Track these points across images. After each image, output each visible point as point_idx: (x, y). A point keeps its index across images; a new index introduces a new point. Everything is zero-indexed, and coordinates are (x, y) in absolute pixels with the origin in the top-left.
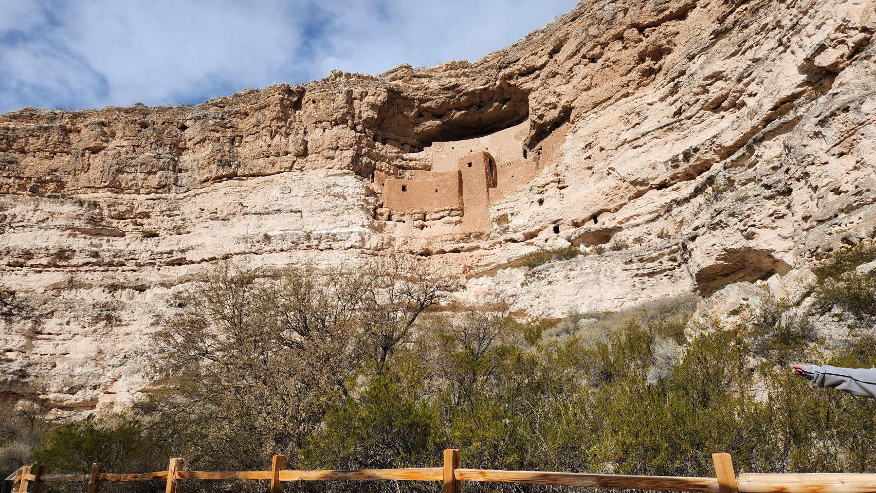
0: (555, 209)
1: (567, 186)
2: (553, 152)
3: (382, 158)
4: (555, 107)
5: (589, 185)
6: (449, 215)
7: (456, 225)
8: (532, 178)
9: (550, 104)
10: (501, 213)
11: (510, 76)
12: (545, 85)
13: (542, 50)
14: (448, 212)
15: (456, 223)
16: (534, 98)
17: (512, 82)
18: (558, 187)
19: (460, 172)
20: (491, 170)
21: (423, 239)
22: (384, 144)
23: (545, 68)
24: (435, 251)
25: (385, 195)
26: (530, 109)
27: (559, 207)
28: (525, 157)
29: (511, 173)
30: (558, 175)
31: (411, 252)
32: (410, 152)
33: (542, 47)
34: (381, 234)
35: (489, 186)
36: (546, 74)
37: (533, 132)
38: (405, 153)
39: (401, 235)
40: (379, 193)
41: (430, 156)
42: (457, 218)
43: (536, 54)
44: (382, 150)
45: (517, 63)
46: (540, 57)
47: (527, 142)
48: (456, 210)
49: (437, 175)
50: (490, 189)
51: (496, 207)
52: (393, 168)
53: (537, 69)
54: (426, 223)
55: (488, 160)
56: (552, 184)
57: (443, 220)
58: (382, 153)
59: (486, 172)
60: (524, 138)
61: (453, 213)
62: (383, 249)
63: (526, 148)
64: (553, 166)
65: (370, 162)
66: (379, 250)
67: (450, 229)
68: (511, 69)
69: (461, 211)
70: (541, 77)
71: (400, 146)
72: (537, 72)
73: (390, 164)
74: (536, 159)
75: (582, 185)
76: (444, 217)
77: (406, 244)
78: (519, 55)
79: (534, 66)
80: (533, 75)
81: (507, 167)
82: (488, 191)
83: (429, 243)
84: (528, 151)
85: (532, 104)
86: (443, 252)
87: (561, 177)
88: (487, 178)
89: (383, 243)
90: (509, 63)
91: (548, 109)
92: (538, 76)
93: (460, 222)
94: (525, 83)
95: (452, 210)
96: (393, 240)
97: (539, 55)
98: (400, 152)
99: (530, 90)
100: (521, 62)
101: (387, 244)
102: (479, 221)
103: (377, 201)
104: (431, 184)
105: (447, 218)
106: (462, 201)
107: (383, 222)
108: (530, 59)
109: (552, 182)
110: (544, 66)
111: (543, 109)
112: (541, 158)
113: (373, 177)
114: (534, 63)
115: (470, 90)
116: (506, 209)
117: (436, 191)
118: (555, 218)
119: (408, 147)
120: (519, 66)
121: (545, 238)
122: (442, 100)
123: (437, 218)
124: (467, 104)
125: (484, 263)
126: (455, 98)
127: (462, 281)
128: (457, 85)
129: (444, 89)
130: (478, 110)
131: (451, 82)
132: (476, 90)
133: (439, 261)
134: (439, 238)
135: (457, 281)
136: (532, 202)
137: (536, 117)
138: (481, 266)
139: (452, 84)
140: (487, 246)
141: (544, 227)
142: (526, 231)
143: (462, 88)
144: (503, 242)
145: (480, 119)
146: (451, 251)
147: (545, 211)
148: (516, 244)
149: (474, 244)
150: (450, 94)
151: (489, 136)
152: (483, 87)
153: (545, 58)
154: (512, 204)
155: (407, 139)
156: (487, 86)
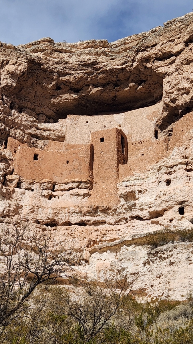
0: (181, 191)
2: (183, 135)
3: (17, 126)
4: (188, 93)
6: (78, 187)
7: (84, 197)
8: (162, 158)
9: (183, 89)
10: (129, 190)
11: (147, 59)
12: (179, 71)
13: (179, 38)
14: (77, 184)
15: (85, 196)
16: (169, 82)
17: (149, 65)
18: (186, 169)
19: (92, 146)
20: (123, 147)
21: (50, 209)
22: (20, 112)
23: (181, 55)
24: (61, 222)
25: (16, 162)
26: (164, 92)
27: (185, 188)
28: (156, 137)
29: (142, 151)
30: (186, 158)
31: (37, 222)
32: (45, 122)
33: (179, 36)
34: (9, 201)
35: (119, 162)
36: (181, 61)
37: (166, 114)
38: (40, 123)
39: (29, 203)
40: (10, 160)
41: (64, 128)
42: (86, 191)
43: (173, 41)
44: (18, 117)
45: (154, 48)
46: (176, 45)
47: (159, 123)
48: (85, 182)
49: (69, 146)
50: (120, 165)
51: (125, 184)
52: (26, 136)
53: (173, 55)
54: (54, 193)
55: (120, 137)
56: (180, 166)
57: (71, 192)
58: (18, 120)
59: (117, 148)
60: (156, 119)
61: (82, 185)
62: (9, 216)
63: (157, 128)
64: (182, 149)
65: (5, 129)
66: (4, 217)
67: (78, 201)
68: (148, 53)
69: (90, 185)
70: (176, 63)
71: (36, 116)
72: (173, 58)
73: (24, 132)
74: (166, 140)
76: (72, 188)
77: (32, 212)
78: (157, 41)
79: (170, 52)
80: (169, 61)
81: (138, 145)
82: (117, 167)
83: (56, 214)
84: (159, 131)
85: (166, 87)
86: (69, 224)
87: (189, 160)
88: (117, 154)
89: (9, 210)
90: (147, 47)
91: (181, 93)
92: (173, 62)
93: (88, 195)
94: (161, 66)
95: (81, 182)
96: (20, 208)
97: (175, 42)
98: (35, 121)
99: (165, 74)
100: (158, 47)
101: (13, 211)
102: (107, 196)
103: (7, 167)
104: (63, 155)
105: (76, 190)
106: (92, 175)
107: (12, 189)
108: (166, 45)
109: (180, 163)
110: (179, 53)
111: (176, 93)
112: (171, 139)
113: (6, 144)
114: (170, 50)
115: (108, 68)
116: (134, 186)
117: (68, 162)
118: (180, 200)
119: (43, 117)
120: (156, 51)
121: (170, 218)
122: (80, 76)
123: (65, 189)
124: (104, 82)
125: (108, 239)
126: (93, 74)
127: (86, 254)
128: (96, 63)
129: (83, 65)
130: (114, 88)
131: (90, 60)
132: (113, 69)
133: (64, 232)
134: (66, 209)
135: (80, 254)
136: (160, 182)
137: (169, 100)
138: (105, 241)
139: (91, 61)
140: (113, 221)
141: (170, 208)
142: (152, 210)
143: (100, 65)
144: (129, 218)
145: (116, 96)
146: (76, 224)
147: (172, 192)
148: (142, 222)
149: (101, 218)
150: (89, 70)
151: (123, 114)
152: (121, 67)
153: (181, 46)
154: (141, 182)
155: (43, 109)
156: (124, 66)
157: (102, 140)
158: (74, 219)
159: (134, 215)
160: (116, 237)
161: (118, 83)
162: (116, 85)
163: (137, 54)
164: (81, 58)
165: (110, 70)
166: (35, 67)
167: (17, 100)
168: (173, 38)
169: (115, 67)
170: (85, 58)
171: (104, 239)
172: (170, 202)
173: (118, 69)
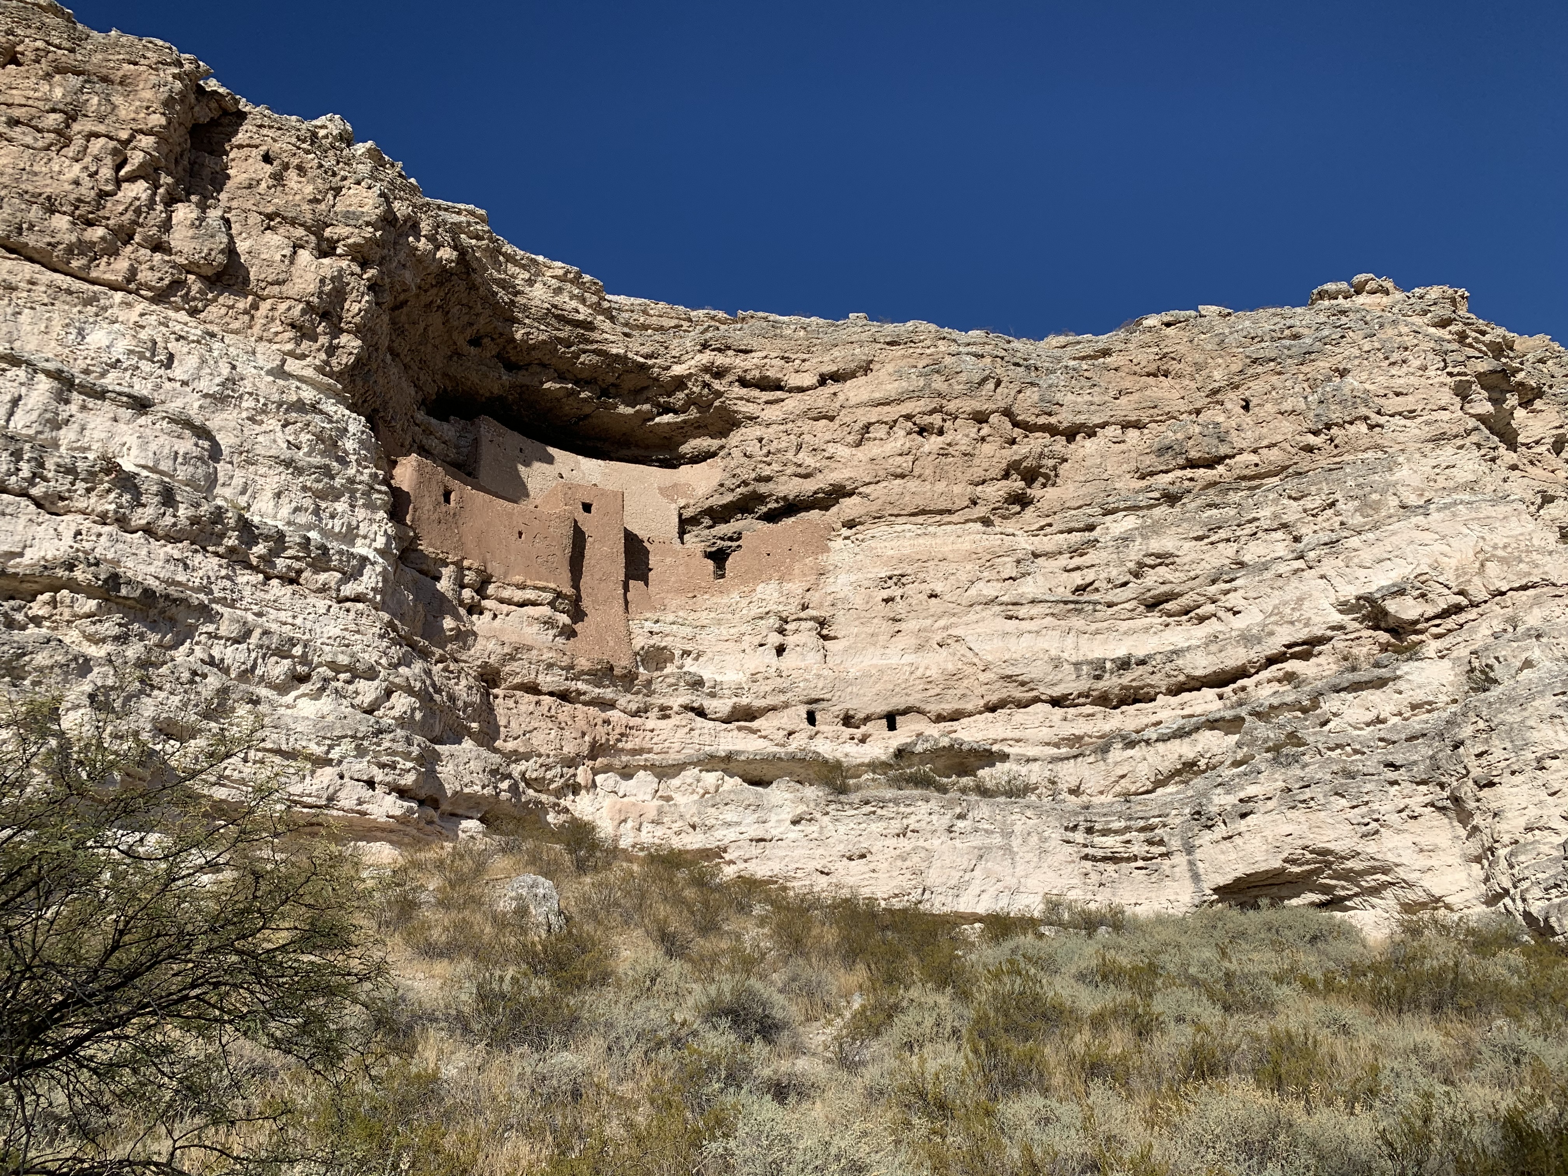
1: (835, 638)
2: (794, 559)
5: (887, 651)
6: (552, 604)
7: (561, 634)
10: (655, 640)
11: (720, 373)
13: (804, 361)
14: (549, 596)
15: (562, 629)
18: (819, 634)
19: (574, 521)
23: (803, 396)
24: (513, 680)
28: (681, 540)
33: (806, 356)
35: (629, 574)
36: (803, 407)
42: (566, 620)
43: (787, 360)
45: (744, 356)
46: (797, 372)
47: (686, 513)
48: (566, 598)
50: (629, 580)
51: (648, 625)
53: (780, 388)
54: (486, 603)
56: (811, 624)
57: (529, 610)
60: (681, 502)
61: (561, 604)
64: (796, 587)
68: (728, 360)
69: (573, 606)
70: (786, 406)
72: (779, 394)
75: (871, 649)
76: (534, 604)
78: (754, 343)
79: (779, 380)
82: (626, 582)
83: (511, 658)
86: (533, 689)
87: (826, 616)
90: (729, 348)
91: (789, 472)
92: (780, 401)
93: (571, 631)
94: (746, 401)
95: (559, 595)
97: (795, 365)
99: (751, 419)
100: (755, 359)
102: (611, 643)
105: (543, 611)
106: (579, 585)
108: (774, 362)
110: (801, 390)
112: (737, 558)
114: (780, 375)
115: (614, 351)
116: (670, 638)
117: (520, 534)
118: (814, 695)
120: (748, 365)
121: (790, 728)
122: (543, 337)
123: (516, 599)
124: (584, 375)
125: (629, 746)
126: (569, 347)
127: (582, 775)
128: (589, 326)
129: (557, 317)
130: (599, 398)
131: (578, 312)
132: (626, 357)
133: (531, 708)
134: (534, 652)
135: (572, 771)
136: (761, 645)
137: (753, 475)
138: (622, 750)
139: (581, 317)
140: (633, 707)
141: (786, 705)
142: (744, 701)
143: (596, 335)
144: (676, 708)
145: (587, 416)
146: (553, 694)
147: (795, 674)
148: (711, 724)
149: (608, 693)
150: (566, 332)
152: (642, 360)
153: (809, 379)
154: (688, 631)
156: (650, 362)
157: (587, 508)
158: (548, 681)
159: (695, 705)
160: (647, 745)
161: (612, 390)
162: (605, 392)
163: (700, 351)
164: (558, 300)
165: (617, 355)
168: (793, 357)
170: (567, 302)
171: (620, 745)
172: (789, 695)
173: (634, 361)
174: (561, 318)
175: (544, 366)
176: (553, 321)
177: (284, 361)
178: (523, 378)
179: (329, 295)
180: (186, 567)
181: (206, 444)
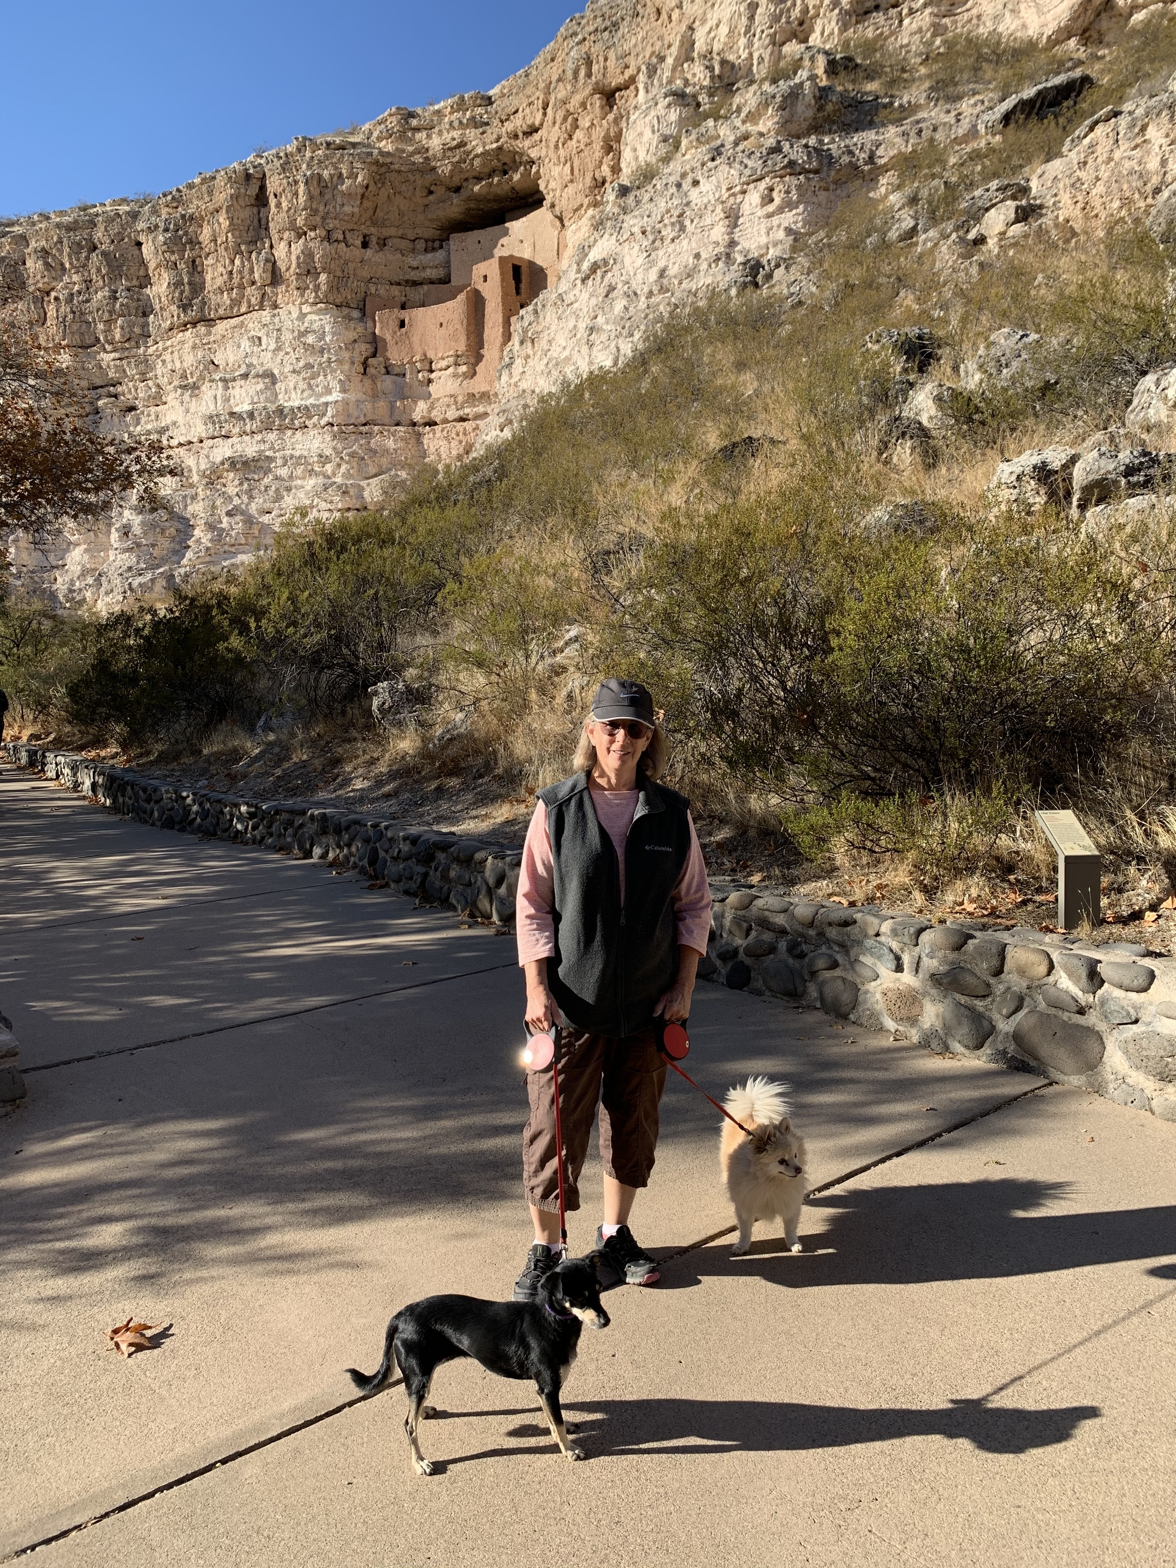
6: (455, 364)
7: (465, 378)
14: (451, 360)
15: (465, 376)
17: (518, 145)
19: (473, 292)
20: (518, 284)
21: (423, 403)
24: (437, 420)
26: (544, 189)
31: (412, 422)
35: (508, 313)
42: (465, 369)
48: (463, 355)
54: (433, 376)
55: (510, 268)
57: (449, 371)
59: (503, 291)
61: (461, 361)
62: (368, 423)
66: (363, 425)
67: (456, 384)
69: (471, 356)
76: (449, 366)
77: (402, 411)
83: (430, 409)
88: (504, 301)
93: (470, 373)
94: (532, 146)
95: (457, 356)
100: (520, 114)
102: (491, 372)
104: (436, 315)
105: (451, 370)
110: (542, 125)
114: (532, 120)
115: (481, 150)
117: (441, 325)
119: (421, 245)
120: (520, 121)
122: (449, 168)
123: (444, 367)
124: (485, 171)
126: (465, 163)
128: (464, 143)
130: (503, 178)
131: (454, 139)
133: (441, 434)
134: (441, 400)
139: (456, 141)
143: (469, 147)
146: (455, 420)
150: (458, 155)
151: (524, 219)
152: (495, 145)
155: (418, 231)
156: (500, 143)
157: (485, 278)
158: (452, 414)
161: (506, 167)
162: (505, 173)
164: (443, 138)
165: (485, 151)
166: (383, 170)
167: (373, 230)
169: (487, 148)
170: (448, 136)
173: (492, 150)
174: (450, 149)
175: (466, 180)
176: (449, 153)
177: (301, 309)
178: (464, 193)
179: (304, 261)
180: (264, 442)
181: (267, 380)
